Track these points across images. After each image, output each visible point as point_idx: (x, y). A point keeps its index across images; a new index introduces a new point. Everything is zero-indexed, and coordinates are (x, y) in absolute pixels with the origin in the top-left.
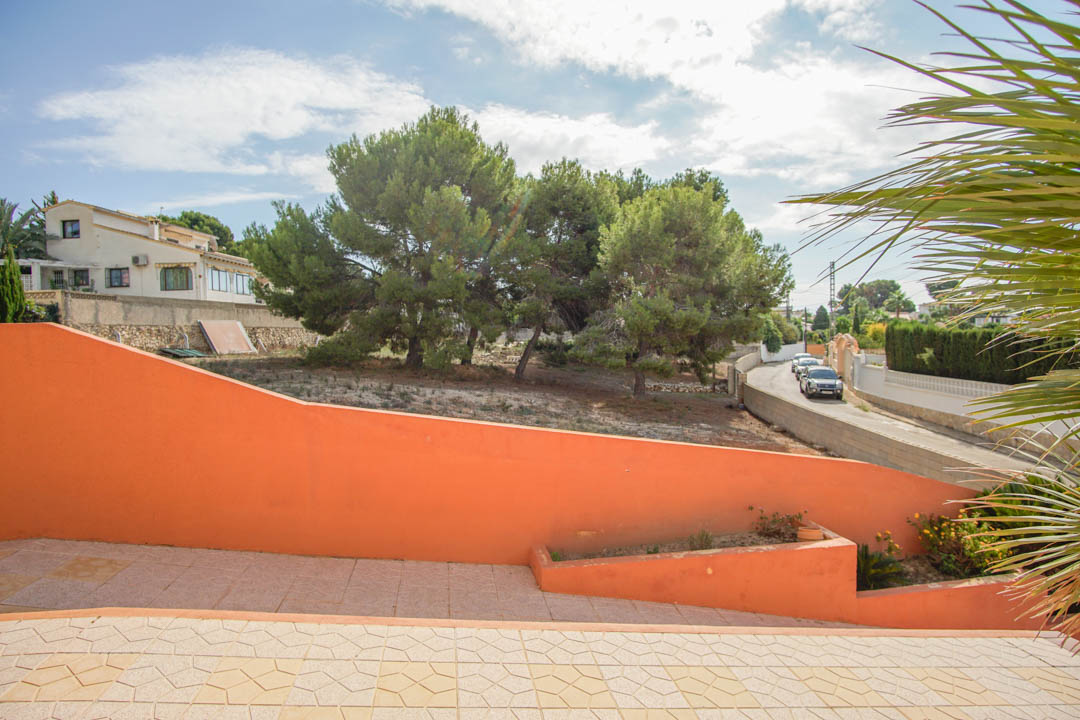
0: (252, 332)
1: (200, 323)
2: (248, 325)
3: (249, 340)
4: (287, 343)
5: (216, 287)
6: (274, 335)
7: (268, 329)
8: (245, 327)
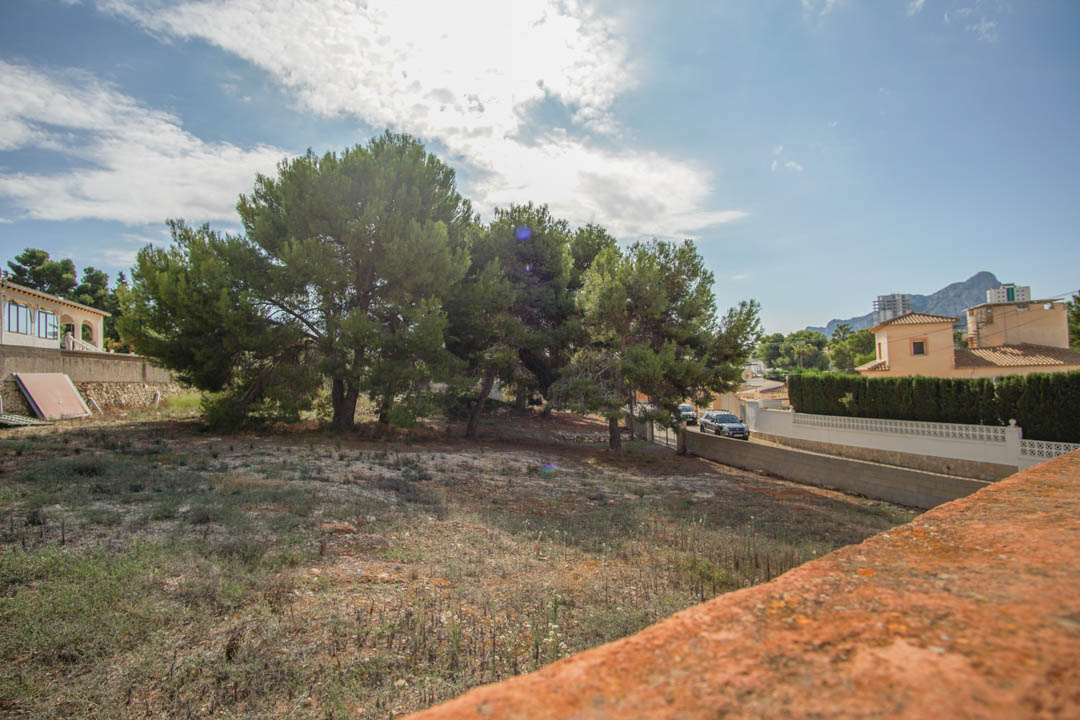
0: (83, 388)
1: (17, 377)
2: (77, 379)
3: (81, 399)
4: (123, 402)
5: (14, 328)
6: (107, 392)
7: (100, 384)
8: (74, 382)
